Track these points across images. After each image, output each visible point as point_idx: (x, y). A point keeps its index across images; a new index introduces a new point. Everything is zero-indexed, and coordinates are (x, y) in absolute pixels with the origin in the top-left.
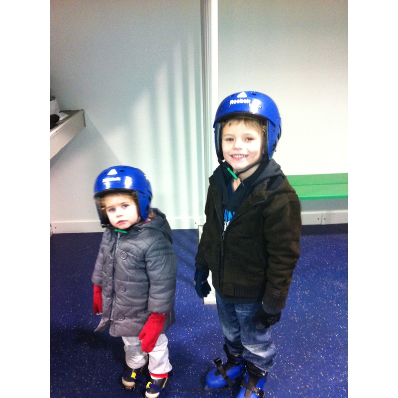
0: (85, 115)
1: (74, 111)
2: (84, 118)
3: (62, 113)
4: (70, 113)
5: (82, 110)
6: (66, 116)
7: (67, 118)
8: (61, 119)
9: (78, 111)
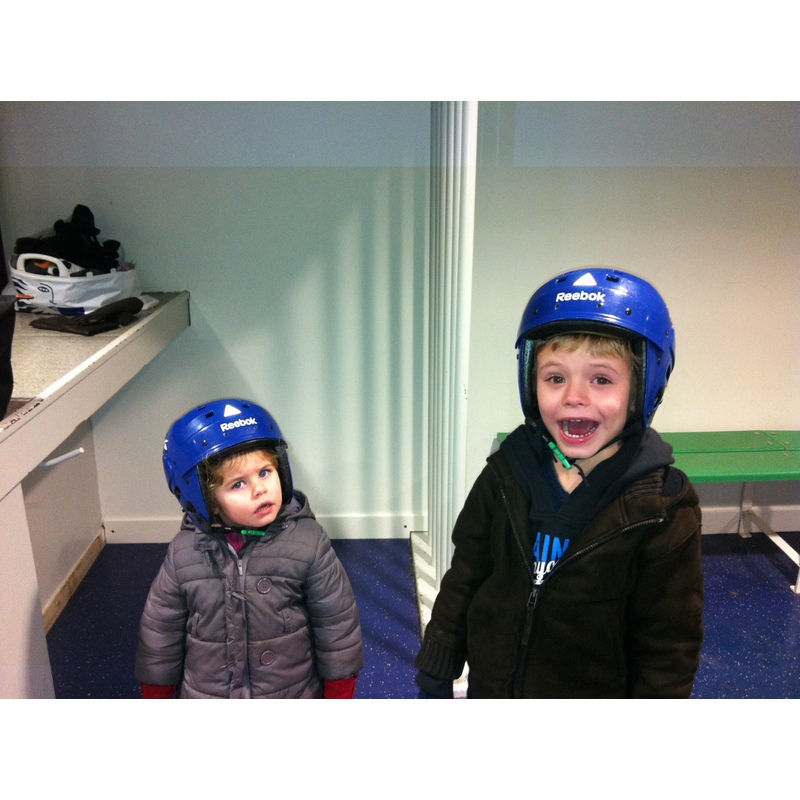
0: (190, 302)
1: (169, 293)
2: (189, 310)
3: (147, 297)
4: (164, 297)
5: (186, 292)
6: (155, 301)
7: (155, 307)
8: (145, 307)
9: (177, 294)
